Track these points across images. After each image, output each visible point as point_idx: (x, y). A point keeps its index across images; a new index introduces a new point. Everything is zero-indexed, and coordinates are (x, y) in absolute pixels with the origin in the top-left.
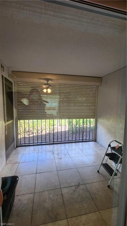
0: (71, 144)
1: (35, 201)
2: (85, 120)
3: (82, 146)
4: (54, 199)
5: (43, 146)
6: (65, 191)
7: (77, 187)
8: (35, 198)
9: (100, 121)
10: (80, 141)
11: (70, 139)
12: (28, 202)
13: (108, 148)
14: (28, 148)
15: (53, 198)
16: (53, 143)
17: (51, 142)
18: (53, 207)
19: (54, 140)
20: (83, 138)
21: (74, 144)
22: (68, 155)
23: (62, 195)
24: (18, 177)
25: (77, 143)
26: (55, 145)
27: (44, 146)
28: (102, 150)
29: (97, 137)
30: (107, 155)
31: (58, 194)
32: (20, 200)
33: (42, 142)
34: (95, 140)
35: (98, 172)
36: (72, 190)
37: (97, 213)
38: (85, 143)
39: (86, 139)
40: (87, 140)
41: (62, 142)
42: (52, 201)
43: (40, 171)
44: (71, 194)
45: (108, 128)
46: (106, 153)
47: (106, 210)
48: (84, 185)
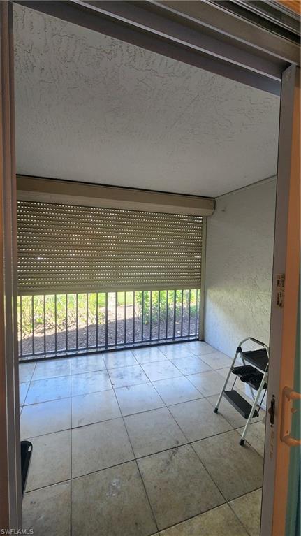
0: (147, 350)
1: (74, 499)
2: (179, 292)
3: (175, 354)
4: (121, 488)
5: (80, 358)
6: (146, 465)
7: (174, 452)
8: (75, 492)
9: (212, 294)
10: (168, 341)
11: (146, 337)
12: (57, 505)
13: (236, 355)
14: (41, 365)
15: (119, 487)
16: (104, 349)
17: (100, 347)
18: (122, 510)
19: (107, 343)
20: (174, 334)
21: (154, 349)
22: (144, 377)
23: (140, 475)
24: (31, 445)
25: (163, 348)
26: (110, 355)
27: (84, 358)
28: (218, 359)
29: (206, 331)
30: (236, 371)
31: (131, 476)
32: (35, 503)
33: (77, 350)
34: (202, 339)
35: (216, 411)
36: (163, 460)
37: (225, 506)
38: (180, 345)
39: (182, 337)
40: (184, 339)
41: (127, 346)
42: (118, 494)
43: (80, 422)
44: (162, 472)
45: (230, 311)
46: (233, 367)
47: (243, 498)
48: (188, 446)
